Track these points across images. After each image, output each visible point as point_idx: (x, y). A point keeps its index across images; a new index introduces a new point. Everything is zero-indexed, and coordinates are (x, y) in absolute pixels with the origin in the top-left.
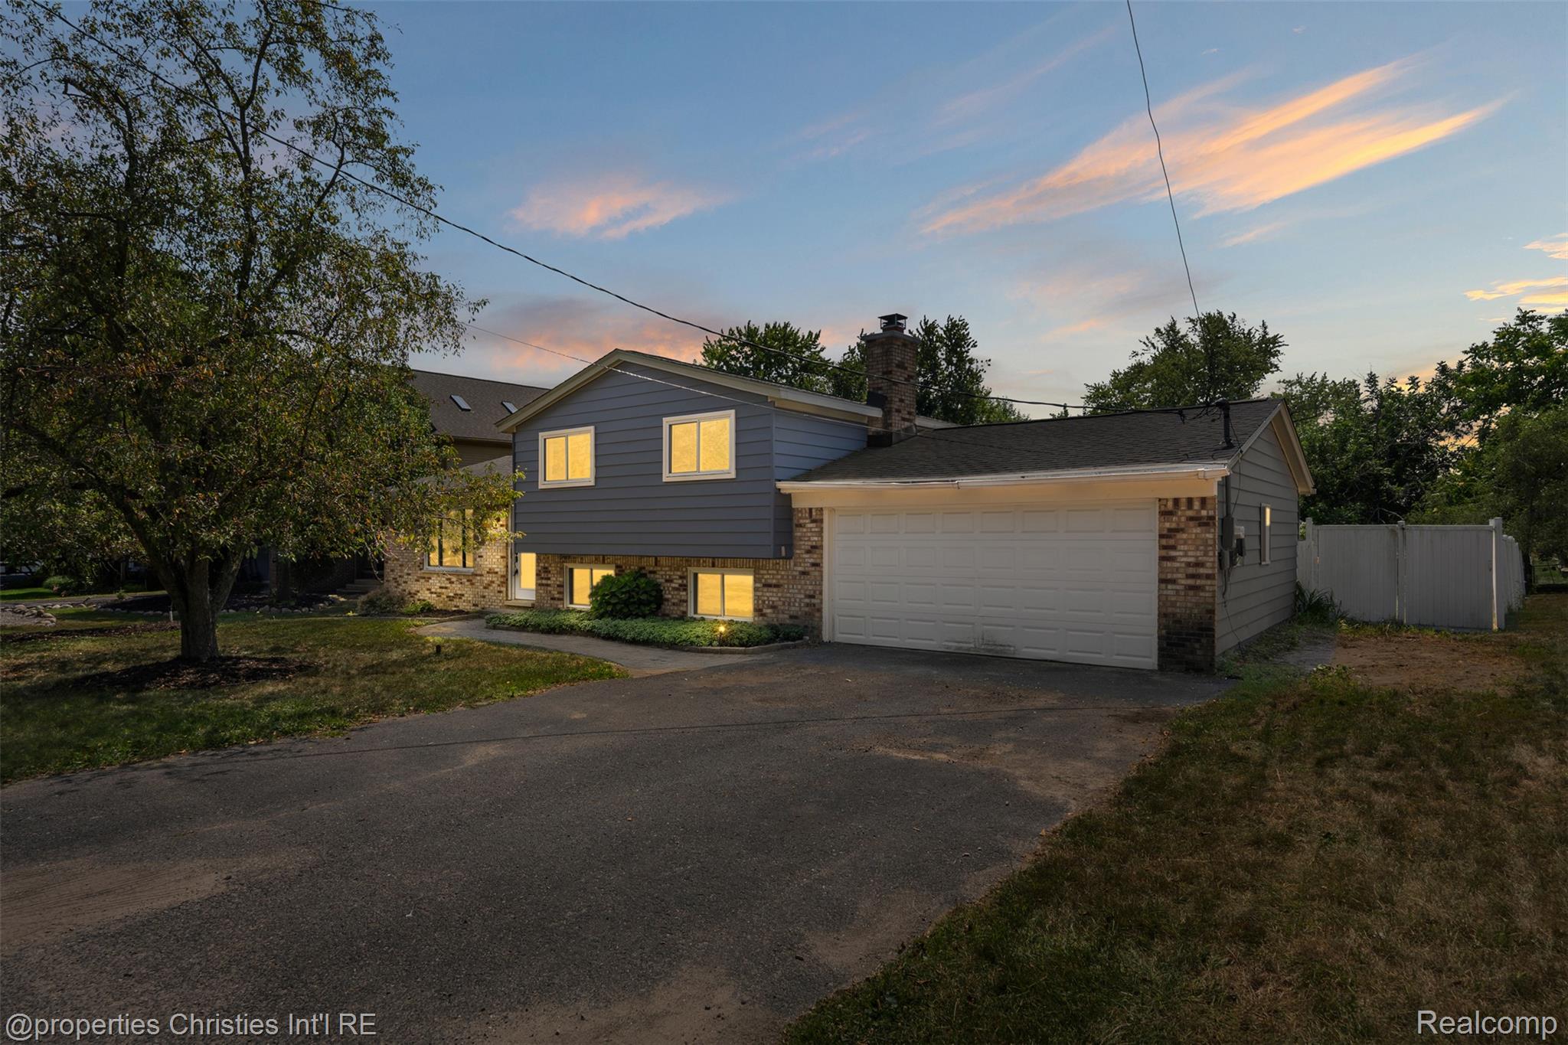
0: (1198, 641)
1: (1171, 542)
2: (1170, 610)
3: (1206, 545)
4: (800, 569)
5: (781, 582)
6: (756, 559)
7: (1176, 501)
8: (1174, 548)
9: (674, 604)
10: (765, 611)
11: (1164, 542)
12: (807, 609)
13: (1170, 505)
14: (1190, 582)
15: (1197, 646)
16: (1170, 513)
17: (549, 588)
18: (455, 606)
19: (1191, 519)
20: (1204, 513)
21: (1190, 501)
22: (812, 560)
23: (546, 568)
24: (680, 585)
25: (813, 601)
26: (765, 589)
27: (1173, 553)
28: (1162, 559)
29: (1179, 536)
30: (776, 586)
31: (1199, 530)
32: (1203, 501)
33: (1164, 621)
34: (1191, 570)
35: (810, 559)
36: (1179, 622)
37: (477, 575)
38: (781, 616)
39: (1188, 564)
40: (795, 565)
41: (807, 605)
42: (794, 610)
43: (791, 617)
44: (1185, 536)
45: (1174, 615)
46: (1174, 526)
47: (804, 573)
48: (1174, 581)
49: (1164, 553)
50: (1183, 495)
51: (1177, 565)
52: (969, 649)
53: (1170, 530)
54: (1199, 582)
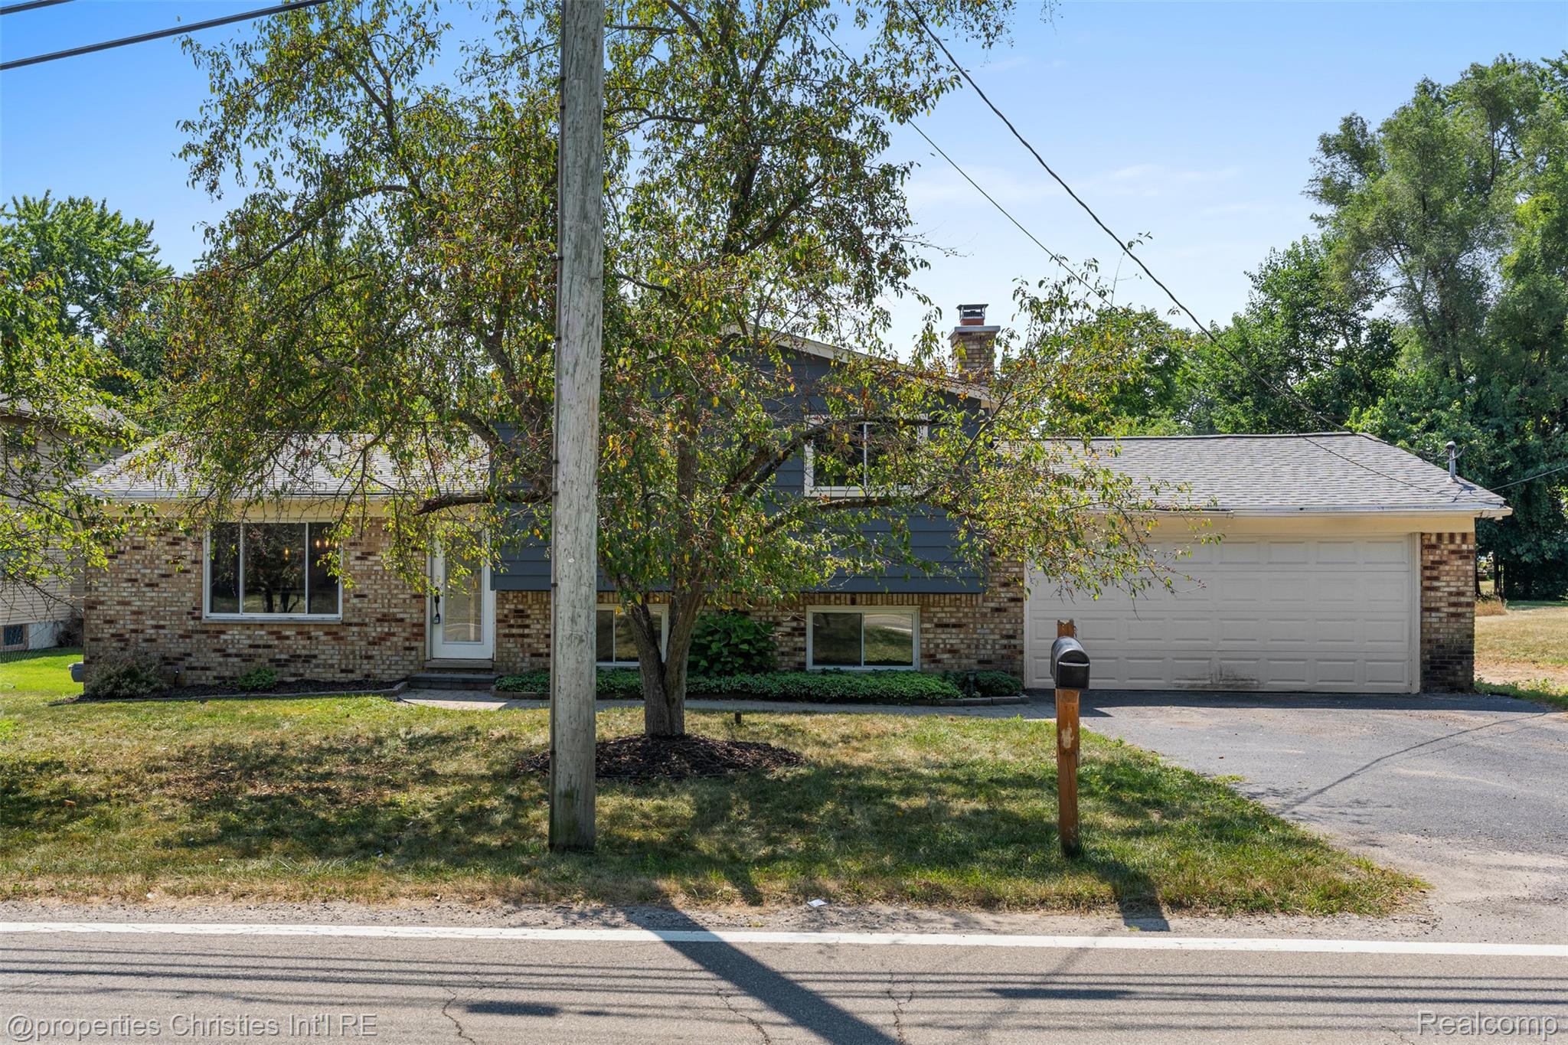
0: (1460, 663)
1: (1435, 573)
2: (1433, 636)
3: (1467, 577)
4: (992, 605)
5: (964, 621)
6: (923, 594)
7: (1439, 536)
8: (1437, 579)
9: (783, 654)
10: (938, 656)
11: (1428, 573)
12: (1004, 652)
13: (1434, 539)
14: (1452, 610)
15: (1458, 667)
16: (1434, 547)
17: (526, 640)
18: (294, 675)
19: (1453, 552)
20: (1464, 547)
21: (1452, 536)
22: (1010, 595)
23: (522, 611)
24: (794, 629)
25: (1013, 642)
26: (939, 630)
27: (1436, 584)
28: (1425, 589)
29: (1442, 568)
30: (954, 626)
31: (1460, 562)
32: (1464, 536)
33: (1428, 647)
34: (1453, 599)
35: (1005, 594)
36: (1442, 646)
37: (350, 625)
38: (965, 661)
39: (1451, 594)
40: (984, 600)
41: (1005, 647)
42: (986, 652)
43: (980, 662)
44: (1447, 568)
45: (1438, 640)
46: (1437, 558)
47: (998, 610)
48: (1437, 610)
49: (1427, 583)
50: (1446, 530)
51: (1439, 594)
52: (1204, 686)
53: (1433, 562)
54: (1460, 610)
